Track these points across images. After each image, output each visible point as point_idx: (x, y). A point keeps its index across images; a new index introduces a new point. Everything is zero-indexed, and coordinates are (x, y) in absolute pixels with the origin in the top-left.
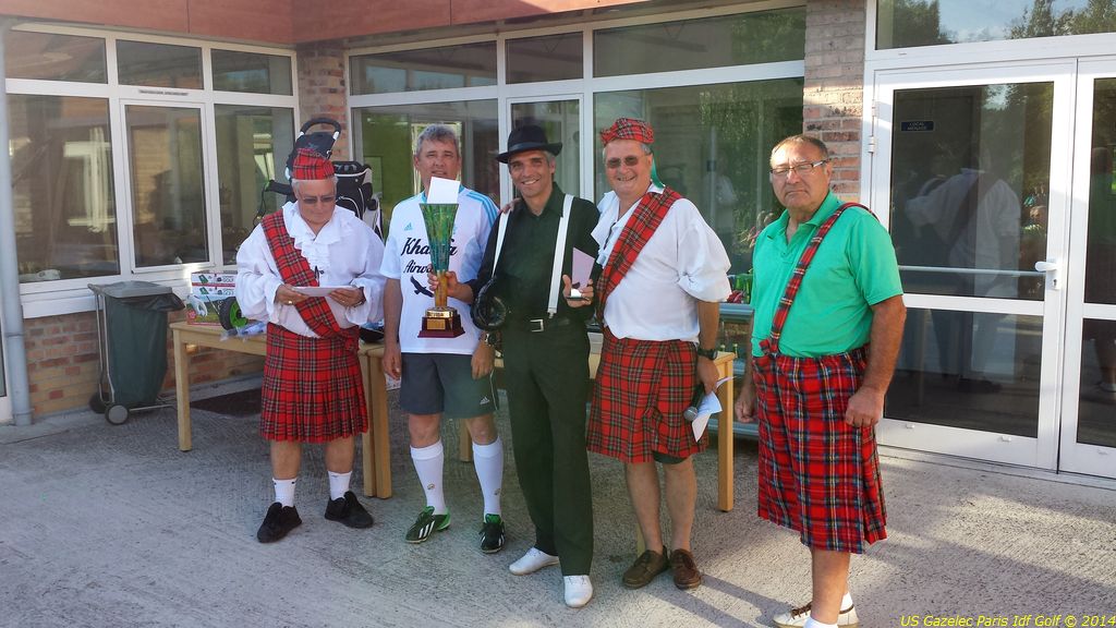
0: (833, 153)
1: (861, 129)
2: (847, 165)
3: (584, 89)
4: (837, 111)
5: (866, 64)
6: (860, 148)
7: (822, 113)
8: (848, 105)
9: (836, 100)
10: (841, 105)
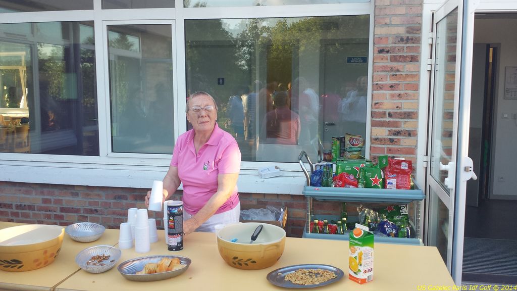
1: (420, 53)
2: (409, 79)
4: (402, 40)
6: (419, 67)
7: (391, 40)
8: (410, 36)
9: (401, 31)
10: (405, 35)
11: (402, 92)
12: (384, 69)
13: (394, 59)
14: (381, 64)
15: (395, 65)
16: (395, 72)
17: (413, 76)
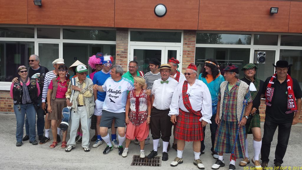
0: (122, 60)
1: (127, 56)
2: (125, 62)
3: (61, 42)
4: (123, 52)
5: (129, 44)
6: (127, 59)
7: (120, 52)
8: (125, 51)
9: (123, 50)
10: (124, 51)
11: (123, 66)
12: (119, 60)
13: (121, 57)
14: (118, 58)
15: (121, 59)
16: (121, 61)
17: (126, 62)
